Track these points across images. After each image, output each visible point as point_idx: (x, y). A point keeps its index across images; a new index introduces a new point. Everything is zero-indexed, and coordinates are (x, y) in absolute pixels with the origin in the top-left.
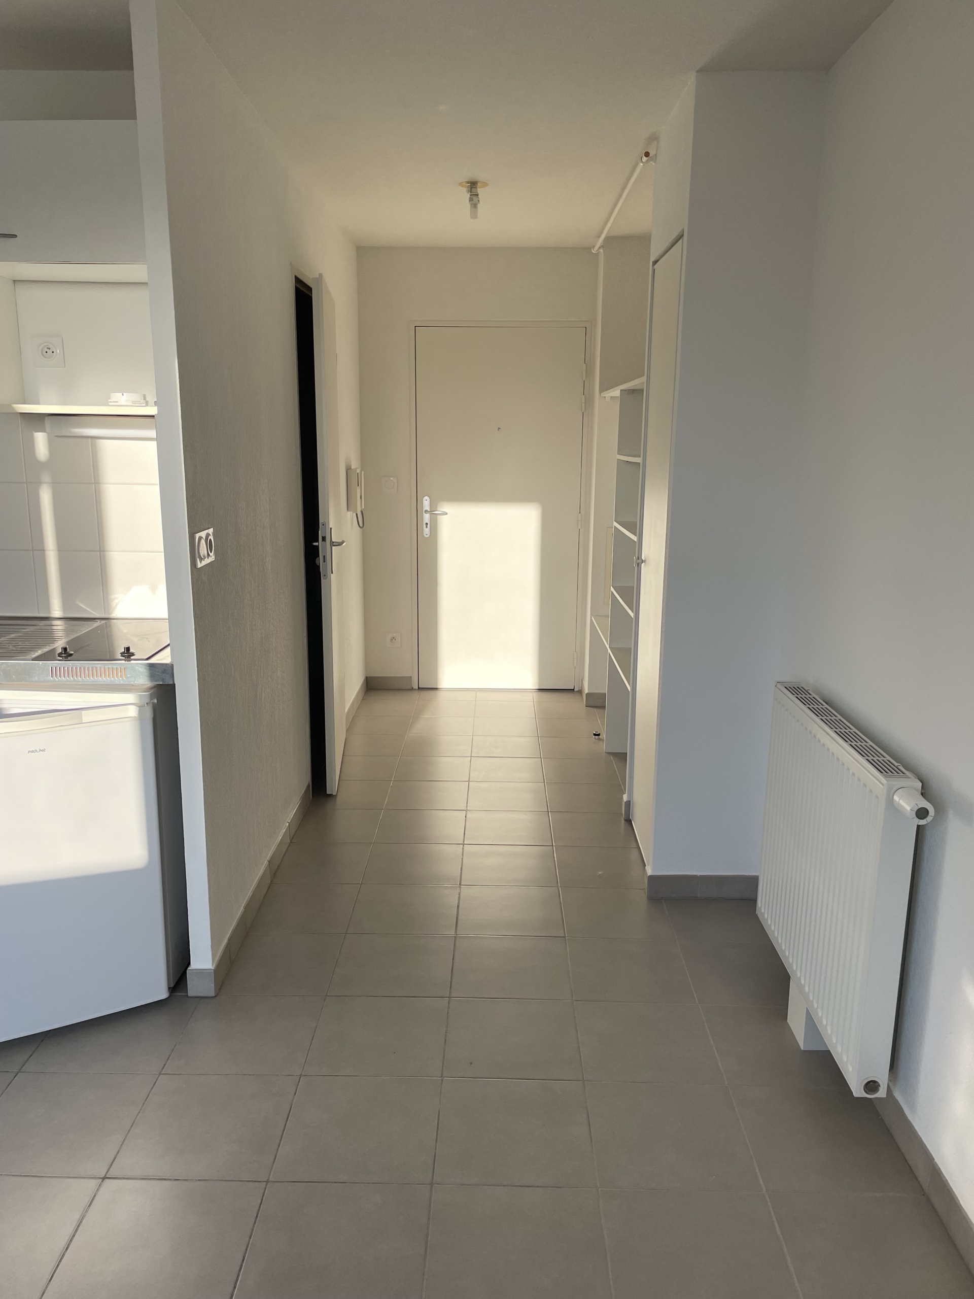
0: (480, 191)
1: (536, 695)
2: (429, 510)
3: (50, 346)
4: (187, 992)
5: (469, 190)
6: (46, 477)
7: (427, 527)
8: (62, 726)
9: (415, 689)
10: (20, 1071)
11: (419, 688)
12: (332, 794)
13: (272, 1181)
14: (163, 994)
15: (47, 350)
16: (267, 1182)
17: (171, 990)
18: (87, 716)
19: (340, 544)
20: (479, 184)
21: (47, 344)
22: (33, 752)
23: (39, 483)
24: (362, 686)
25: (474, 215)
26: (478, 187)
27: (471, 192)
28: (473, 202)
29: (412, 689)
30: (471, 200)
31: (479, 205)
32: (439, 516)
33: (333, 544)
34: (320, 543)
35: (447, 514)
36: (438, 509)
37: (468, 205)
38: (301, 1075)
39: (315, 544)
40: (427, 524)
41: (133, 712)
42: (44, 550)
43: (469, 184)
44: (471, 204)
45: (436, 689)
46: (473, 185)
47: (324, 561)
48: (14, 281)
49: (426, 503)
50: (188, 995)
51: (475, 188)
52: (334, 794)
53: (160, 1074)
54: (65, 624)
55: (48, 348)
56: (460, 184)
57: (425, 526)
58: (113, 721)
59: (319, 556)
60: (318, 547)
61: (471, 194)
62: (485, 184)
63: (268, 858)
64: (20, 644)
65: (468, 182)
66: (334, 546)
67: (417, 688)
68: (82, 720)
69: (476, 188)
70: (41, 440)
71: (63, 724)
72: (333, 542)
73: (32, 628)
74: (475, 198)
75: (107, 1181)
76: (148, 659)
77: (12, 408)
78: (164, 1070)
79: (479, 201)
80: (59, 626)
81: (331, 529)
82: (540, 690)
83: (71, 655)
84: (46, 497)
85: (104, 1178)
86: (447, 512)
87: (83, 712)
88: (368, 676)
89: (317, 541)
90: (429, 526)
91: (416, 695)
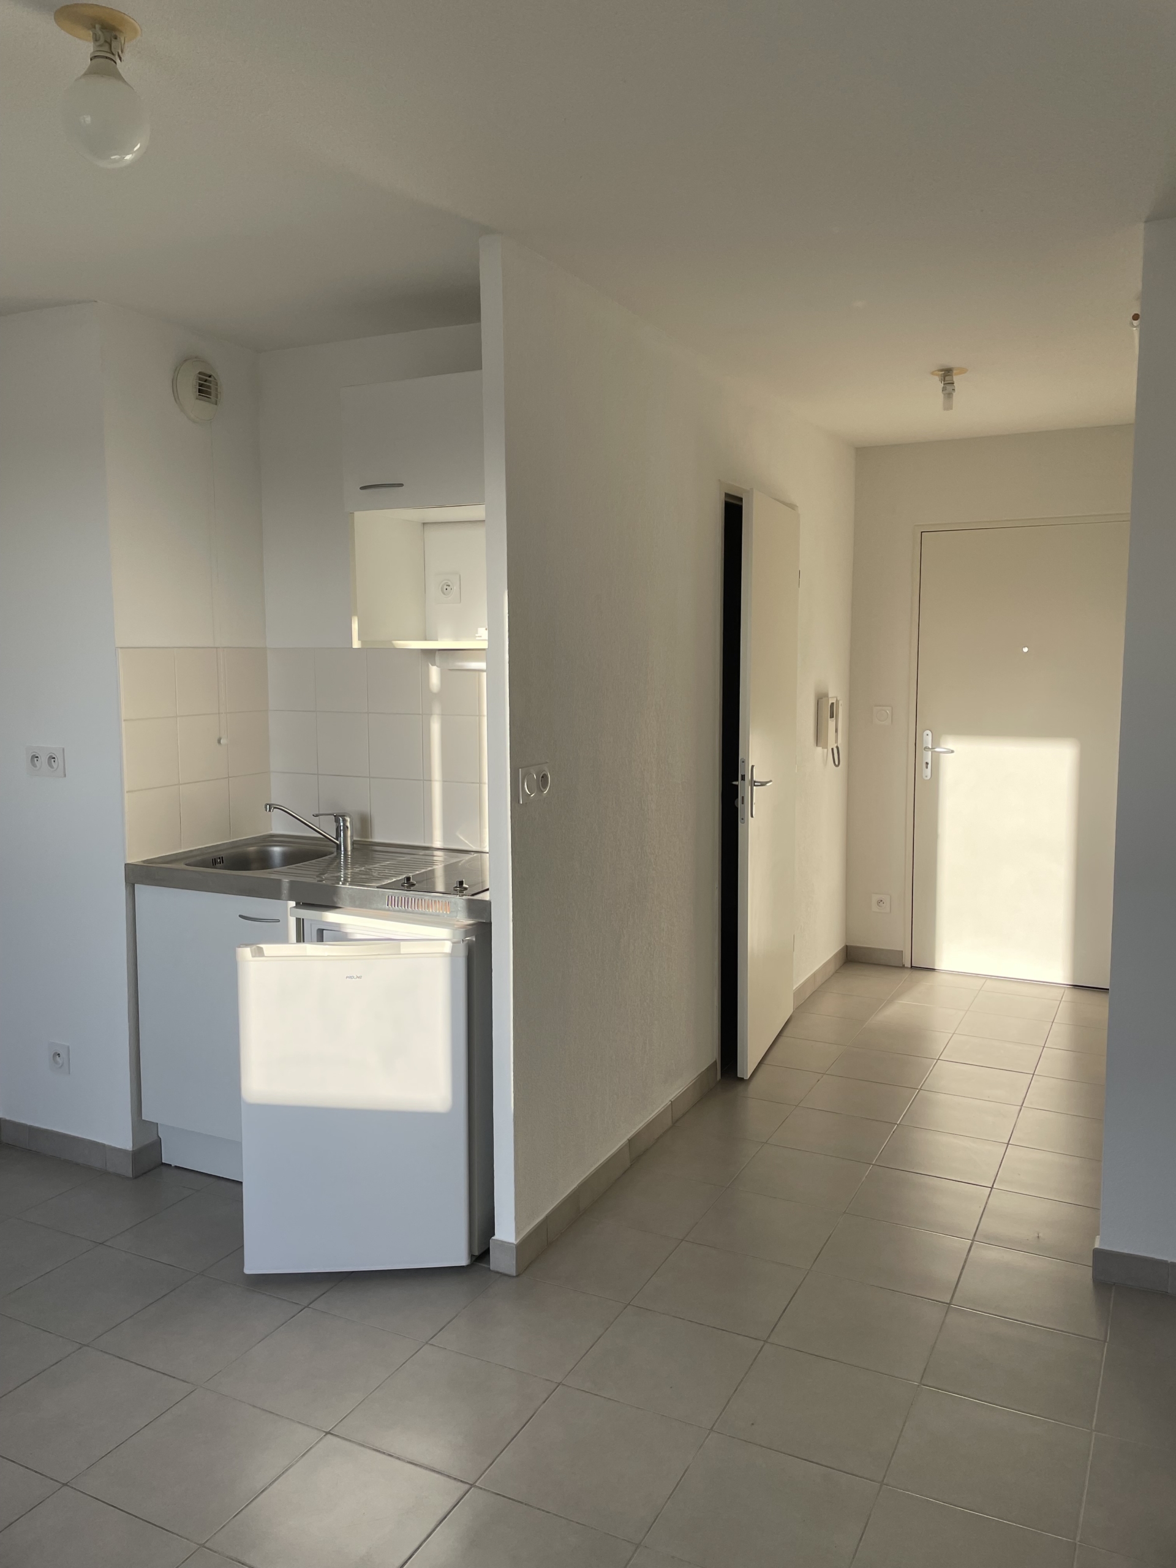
0: (956, 379)
1: (1069, 994)
2: (930, 747)
3: (449, 583)
4: (489, 1265)
5: (942, 379)
6: (437, 709)
7: (927, 767)
8: (379, 955)
9: (907, 968)
10: (307, 1307)
11: (912, 967)
12: (743, 1078)
13: (477, 1487)
14: (463, 1260)
15: (448, 587)
16: (472, 1485)
17: (474, 1259)
18: (405, 948)
19: (763, 784)
20: (954, 372)
21: (446, 581)
22: (351, 977)
23: (427, 715)
24: (836, 955)
25: (948, 406)
26: (954, 374)
27: (944, 381)
28: (947, 392)
29: (903, 967)
30: (944, 389)
31: (954, 394)
32: (942, 755)
33: (753, 783)
34: (739, 783)
35: (952, 752)
36: (943, 746)
37: (940, 396)
38: (559, 1384)
39: (734, 783)
40: (927, 763)
41: (447, 947)
42: (430, 781)
43: (943, 372)
44: (944, 394)
45: (933, 970)
46: (947, 374)
47: (743, 803)
48: (424, 524)
49: (928, 739)
50: (489, 1268)
51: (949, 375)
52: (745, 1078)
53: (427, 1343)
54: (445, 855)
55: (447, 585)
56: (933, 373)
57: (924, 765)
58: (429, 955)
59: (737, 797)
60: (737, 786)
61: (946, 382)
62: (963, 371)
63: (629, 1136)
64: (386, 872)
65: (942, 370)
66: (755, 785)
67: (910, 966)
68: (400, 950)
69: (952, 375)
70: (434, 673)
71: (380, 953)
72: (755, 782)
73: (408, 857)
74: (949, 387)
75: (329, 1436)
76: (473, 895)
77: (392, 644)
78: (432, 1340)
79: (954, 390)
80: (439, 856)
81: (753, 767)
82: (1075, 986)
83: (414, 885)
84: (436, 727)
85: (328, 1433)
86: (952, 749)
87: (402, 943)
88: (848, 944)
89: (737, 780)
90: (929, 766)
91: (906, 975)
